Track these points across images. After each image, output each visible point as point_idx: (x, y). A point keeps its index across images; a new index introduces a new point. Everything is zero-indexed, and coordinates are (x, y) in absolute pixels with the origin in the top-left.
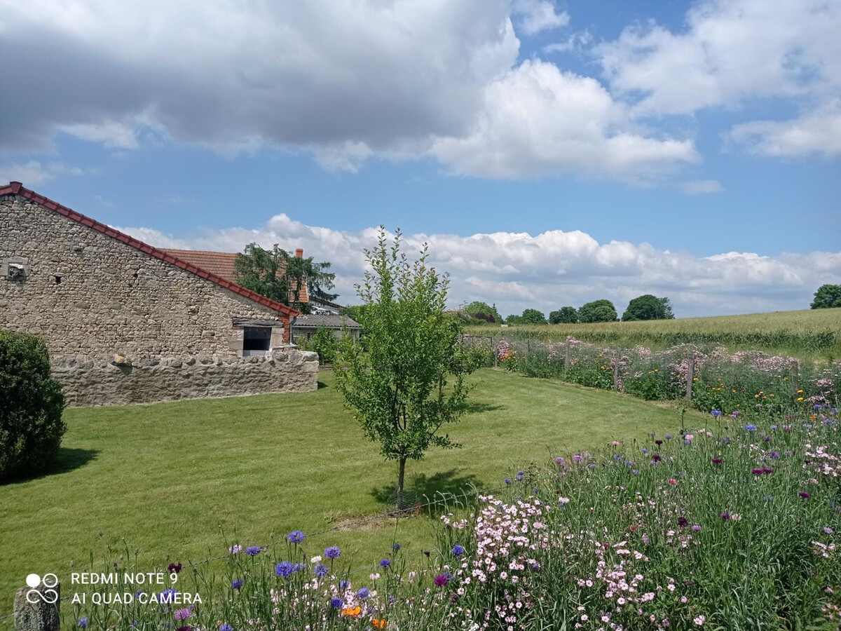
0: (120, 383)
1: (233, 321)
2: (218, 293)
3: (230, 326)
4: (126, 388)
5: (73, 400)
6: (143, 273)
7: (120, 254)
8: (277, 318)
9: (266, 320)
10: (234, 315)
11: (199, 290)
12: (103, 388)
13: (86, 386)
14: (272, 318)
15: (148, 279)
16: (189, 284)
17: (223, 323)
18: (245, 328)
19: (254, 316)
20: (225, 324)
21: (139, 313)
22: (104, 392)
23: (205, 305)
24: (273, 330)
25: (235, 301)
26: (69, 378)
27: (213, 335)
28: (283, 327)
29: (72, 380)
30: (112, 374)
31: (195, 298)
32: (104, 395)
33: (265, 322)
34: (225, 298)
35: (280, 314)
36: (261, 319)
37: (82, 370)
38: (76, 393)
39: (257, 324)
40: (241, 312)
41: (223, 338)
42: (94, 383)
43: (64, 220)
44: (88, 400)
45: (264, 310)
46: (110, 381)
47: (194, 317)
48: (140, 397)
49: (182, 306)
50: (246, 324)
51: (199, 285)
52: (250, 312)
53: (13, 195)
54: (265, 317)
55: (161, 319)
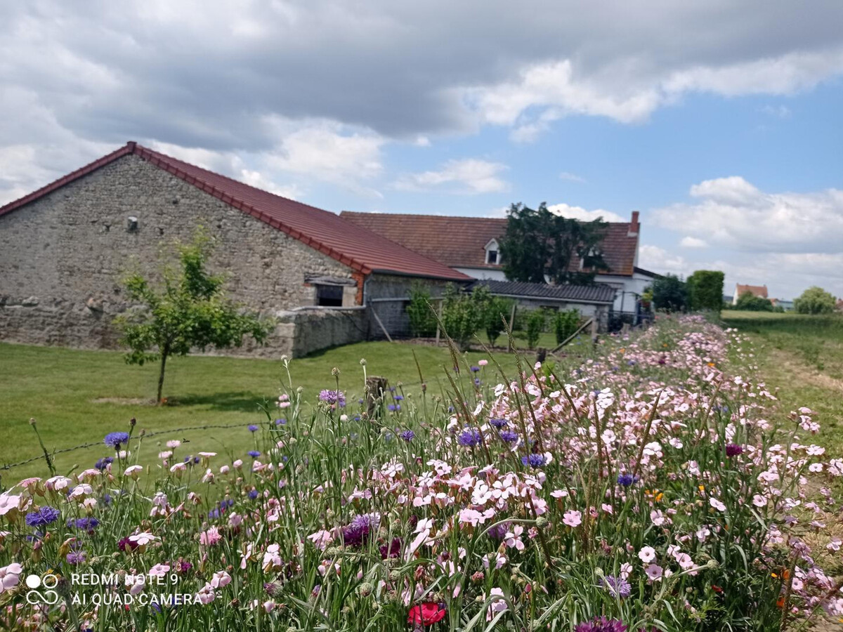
0: (92, 327)
1: (305, 276)
2: (290, 245)
3: (301, 282)
4: (97, 333)
5: (56, 340)
6: (225, 224)
7: (207, 205)
8: (350, 275)
9: (339, 277)
10: (306, 270)
11: (272, 242)
12: (79, 331)
13: (66, 327)
14: (344, 274)
15: (229, 230)
16: (263, 235)
17: (295, 278)
18: (317, 286)
19: (326, 272)
20: (297, 280)
21: (221, 264)
22: (79, 335)
23: (278, 258)
24: (345, 289)
25: (308, 254)
26: (53, 317)
27: (285, 291)
28: (356, 285)
29: (55, 320)
30: (86, 318)
31: (268, 249)
32: (80, 337)
33: (337, 279)
34: (297, 250)
35: (354, 271)
36: (333, 275)
37: (62, 311)
38: (57, 333)
39: (329, 281)
40: (313, 267)
41: (294, 295)
42: (72, 325)
43: (165, 173)
44: (68, 340)
45: (337, 266)
46: (84, 325)
47: (268, 271)
48: (109, 344)
49: (257, 258)
50: (318, 281)
51: (272, 236)
52: (322, 267)
53: (130, 154)
54: (337, 274)
55: (239, 272)
